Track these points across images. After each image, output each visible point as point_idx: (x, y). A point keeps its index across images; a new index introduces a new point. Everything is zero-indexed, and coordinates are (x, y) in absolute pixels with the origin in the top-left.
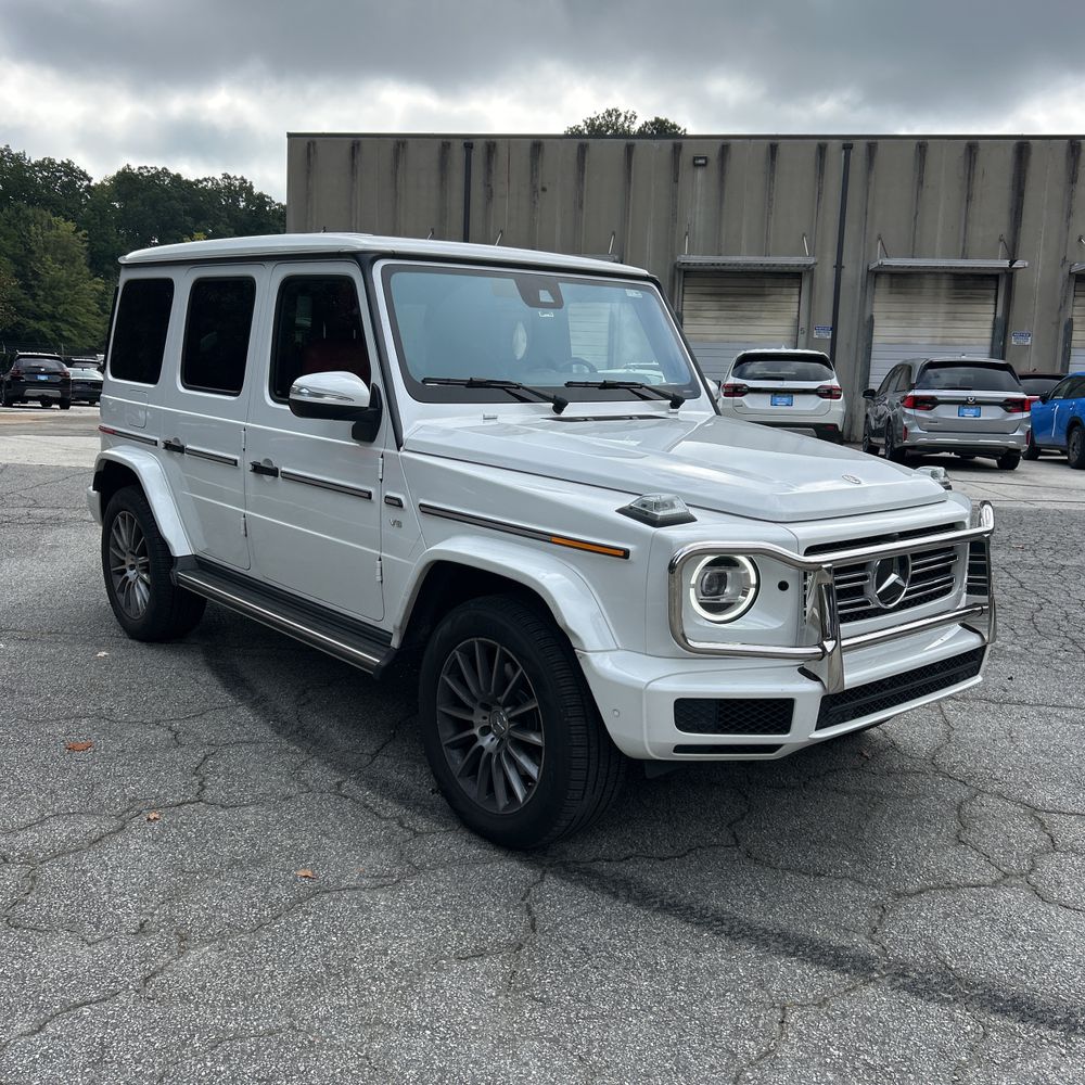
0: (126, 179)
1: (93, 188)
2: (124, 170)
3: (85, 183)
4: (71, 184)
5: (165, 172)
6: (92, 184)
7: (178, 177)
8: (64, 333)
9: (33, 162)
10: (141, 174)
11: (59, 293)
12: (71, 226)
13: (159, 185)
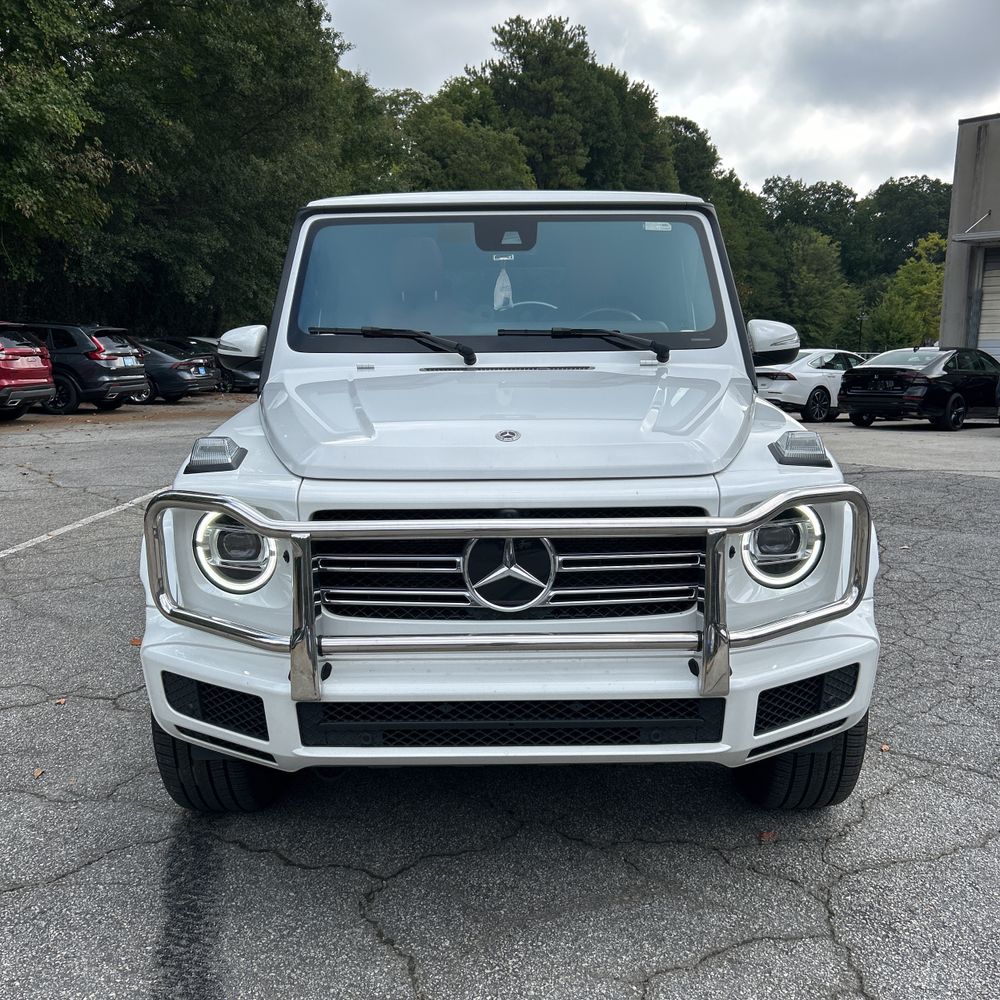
0: (889, 193)
1: (857, 203)
2: (887, 184)
3: (852, 199)
4: (840, 201)
5: (925, 180)
6: (858, 199)
7: (937, 182)
8: (812, 334)
9: (808, 187)
10: (902, 184)
11: (812, 299)
12: (827, 239)
13: (918, 192)
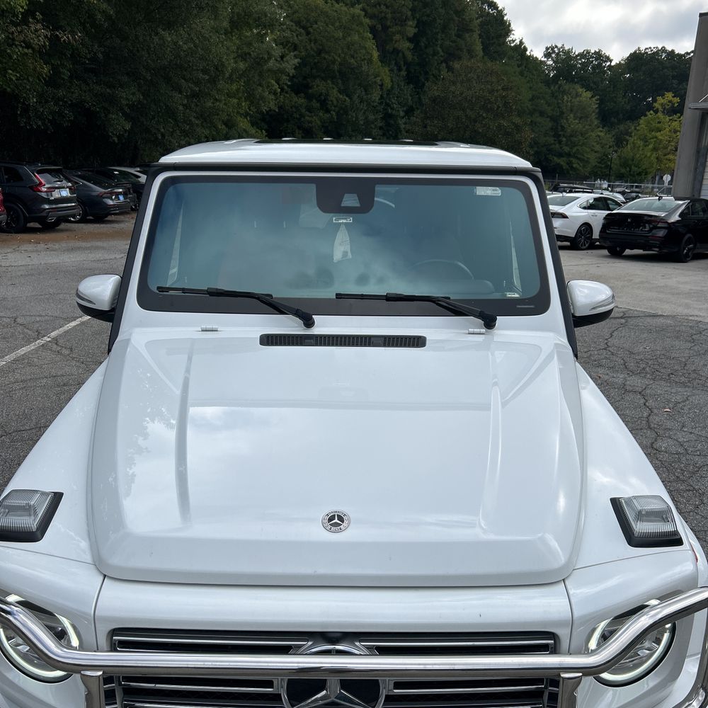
0: (637, 60)
1: (613, 66)
2: (635, 52)
3: (608, 63)
4: (600, 64)
5: (663, 50)
6: (613, 64)
7: (673, 51)
8: (574, 166)
9: (577, 53)
10: (647, 53)
11: (576, 139)
12: (589, 94)
13: (658, 59)
